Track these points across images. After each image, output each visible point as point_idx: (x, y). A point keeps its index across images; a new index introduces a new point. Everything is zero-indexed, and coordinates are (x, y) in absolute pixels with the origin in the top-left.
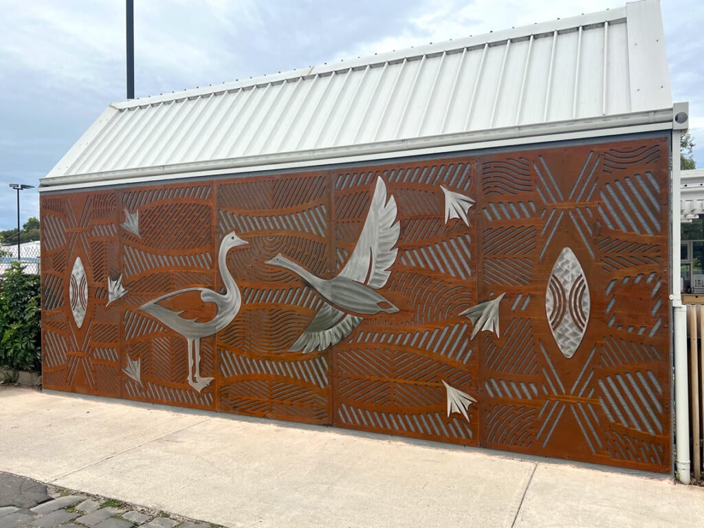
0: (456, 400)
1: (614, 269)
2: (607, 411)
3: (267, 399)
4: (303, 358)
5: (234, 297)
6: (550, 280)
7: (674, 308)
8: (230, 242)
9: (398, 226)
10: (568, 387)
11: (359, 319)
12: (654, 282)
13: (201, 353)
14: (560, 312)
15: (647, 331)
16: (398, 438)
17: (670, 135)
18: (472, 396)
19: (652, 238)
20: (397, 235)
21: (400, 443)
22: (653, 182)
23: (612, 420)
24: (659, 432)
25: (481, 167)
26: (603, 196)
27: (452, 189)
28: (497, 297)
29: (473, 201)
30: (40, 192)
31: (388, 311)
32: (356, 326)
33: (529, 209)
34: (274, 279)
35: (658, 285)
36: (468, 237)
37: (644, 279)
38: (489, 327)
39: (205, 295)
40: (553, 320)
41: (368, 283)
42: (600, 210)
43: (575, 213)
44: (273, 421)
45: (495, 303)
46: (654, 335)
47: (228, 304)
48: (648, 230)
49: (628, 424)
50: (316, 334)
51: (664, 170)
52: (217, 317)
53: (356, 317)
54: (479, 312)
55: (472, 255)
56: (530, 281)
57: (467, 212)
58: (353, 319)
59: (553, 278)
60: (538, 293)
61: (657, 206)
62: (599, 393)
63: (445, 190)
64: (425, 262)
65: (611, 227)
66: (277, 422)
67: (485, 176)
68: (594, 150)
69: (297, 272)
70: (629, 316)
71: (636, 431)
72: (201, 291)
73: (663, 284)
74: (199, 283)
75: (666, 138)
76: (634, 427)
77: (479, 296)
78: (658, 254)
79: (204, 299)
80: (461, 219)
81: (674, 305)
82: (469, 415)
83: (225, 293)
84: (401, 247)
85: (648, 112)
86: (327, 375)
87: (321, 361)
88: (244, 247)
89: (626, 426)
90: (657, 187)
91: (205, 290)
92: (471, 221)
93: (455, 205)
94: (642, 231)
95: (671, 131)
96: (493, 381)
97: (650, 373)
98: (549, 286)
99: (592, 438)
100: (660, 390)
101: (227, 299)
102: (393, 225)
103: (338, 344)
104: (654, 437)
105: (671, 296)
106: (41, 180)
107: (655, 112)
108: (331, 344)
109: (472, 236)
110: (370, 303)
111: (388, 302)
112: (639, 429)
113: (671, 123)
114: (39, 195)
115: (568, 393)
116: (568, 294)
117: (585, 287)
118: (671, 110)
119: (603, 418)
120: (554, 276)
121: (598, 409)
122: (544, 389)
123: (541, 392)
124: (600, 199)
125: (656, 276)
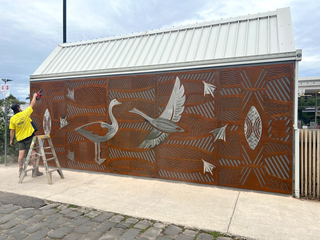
0: (207, 167)
1: (272, 115)
2: (268, 171)
3: (129, 167)
4: (144, 150)
5: (115, 126)
6: (246, 119)
7: (295, 130)
8: (114, 103)
9: (185, 97)
10: (252, 161)
11: (168, 135)
12: (287, 120)
13: (101, 149)
14: (250, 131)
15: (284, 139)
16: (184, 182)
18: (214, 165)
19: (287, 103)
20: (184, 101)
21: (184, 184)
22: (288, 80)
23: (269, 174)
24: (288, 178)
25: (219, 73)
27: (207, 82)
28: (225, 126)
29: (216, 87)
30: (30, 81)
31: (180, 131)
32: (166, 138)
33: (238, 90)
34: (132, 118)
36: (213, 102)
37: (283, 119)
38: (221, 137)
39: (103, 125)
40: (247, 134)
41: (172, 120)
42: (267, 91)
43: (257, 92)
44: (132, 176)
45: (224, 128)
46: (286, 141)
47: (113, 128)
48: (285, 99)
49: (276, 175)
50: (150, 141)
51: (292, 76)
52: (108, 134)
53: (167, 134)
54: (217, 132)
55: (215, 109)
56: (238, 119)
57: (213, 92)
58: (165, 135)
60: (241, 124)
61: (289, 90)
62: (265, 163)
63: (204, 83)
64: (196, 112)
65: (271, 98)
67: (221, 77)
68: (265, 67)
69: (142, 116)
70: (277, 133)
72: (101, 123)
73: (290, 121)
74: (100, 120)
75: (293, 63)
76: (278, 176)
77: (217, 125)
78: (289, 109)
79: (102, 126)
80: (211, 94)
82: (212, 173)
83: (111, 124)
84: (186, 105)
85: (286, 53)
86: (154, 157)
87: (152, 151)
89: (275, 176)
90: (289, 83)
91: (103, 123)
92: (214, 95)
93: (208, 89)
94: (283, 100)
95: (295, 60)
96: (222, 159)
97: (285, 155)
98: (246, 121)
99: (261, 181)
100: (288, 162)
101: (112, 126)
102: (182, 96)
104: (286, 180)
105: (294, 125)
107: (289, 53)
108: (156, 145)
109: (215, 101)
110: (172, 128)
111: (180, 128)
112: (280, 177)
113: (295, 57)
115: (252, 163)
116: (253, 125)
117: (260, 121)
118: (295, 52)
119: (266, 173)
120: (248, 117)
121: (264, 169)
123: (242, 163)
124: (267, 87)
125: (288, 118)
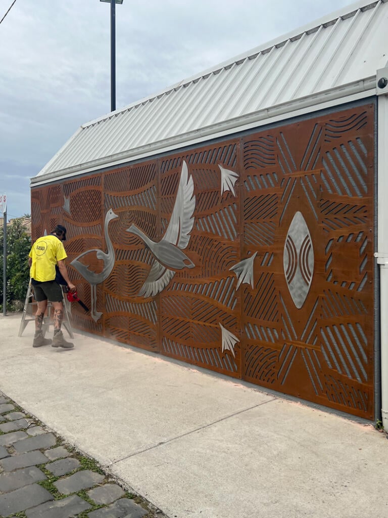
0: (228, 340)
1: (332, 229)
2: (327, 358)
3: (127, 331)
4: (144, 301)
5: (111, 257)
6: (286, 240)
7: (379, 265)
8: (110, 215)
9: (194, 200)
10: (299, 335)
11: (173, 273)
12: (363, 241)
13: (97, 295)
15: (357, 288)
16: (195, 367)
17: (376, 101)
18: (237, 337)
19: (361, 200)
20: (194, 206)
21: (195, 371)
22: (362, 146)
23: (330, 366)
24: (365, 380)
25: (243, 146)
26: (325, 164)
27: (225, 167)
28: (252, 255)
29: (237, 175)
30: (31, 187)
31: (189, 266)
32: (171, 278)
33: (273, 179)
34: (131, 242)
35: (366, 244)
36: (235, 206)
37: (355, 239)
38: (247, 281)
39: (99, 254)
40: (288, 275)
41: (178, 245)
42: (323, 177)
43: (305, 181)
44: (130, 347)
45: (250, 260)
46: (361, 291)
47: (109, 260)
48: (358, 192)
49: (342, 371)
50: (151, 284)
51: (371, 135)
52: (104, 269)
53: (172, 271)
54: (241, 268)
55: (237, 220)
56: (274, 242)
57: (234, 185)
58: (170, 273)
59: (289, 239)
60: (277, 252)
61: (365, 170)
62: (321, 342)
63: (221, 168)
64: (210, 228)
65: (330, 191)
66: (133, 347)
67: (246, 153)
68: (319, 122)
69: (141, 237)
70: (343, 272)
71: (347, 378)
72: (96, 251)
73: (369, 243)
74: (95, 246)
75: (372, 104)
76: (346, 374)
77: (241, 254)
78: (365, 214)
79: (99, 257)
80: (230, 191)
81: (378, 263)
82: (235, 352)
83: (107, 253)
84: (197, 216)
85: (358, 82)
86: (157, 315)
87: (154, 304)
88: (116, 220)
89: (340, 372)
90: (365, 152)
91: (99, 251)
92: (237, 192)
93: (227, 179)
94: (354, 194)
95: (376, 97)
96: (250, 325)
97: (358, 326)
98: (285, 246)
99: (316, 381)
100: (366, 341)
101: (108, 257)
102: (192, 198)
103: (162, 291)
104: (361, 385)
105: (376, 253)
106: (31, 179)
107: (363, 80)
108: (159, 291)
109: (237, 205)
110: (178, 261)
111: (189, 259)
112: (350, 377)
113: (375, 89)
114: (30, 188)
115: (299, 339)
117: (310, 246)
118: (375, 76)
119: (324, 363)
120: (289, 236)
121: (320, 355)
122: (283, 335)
123: (280, 336)
124: (323, 166)
125: (363, 235)
